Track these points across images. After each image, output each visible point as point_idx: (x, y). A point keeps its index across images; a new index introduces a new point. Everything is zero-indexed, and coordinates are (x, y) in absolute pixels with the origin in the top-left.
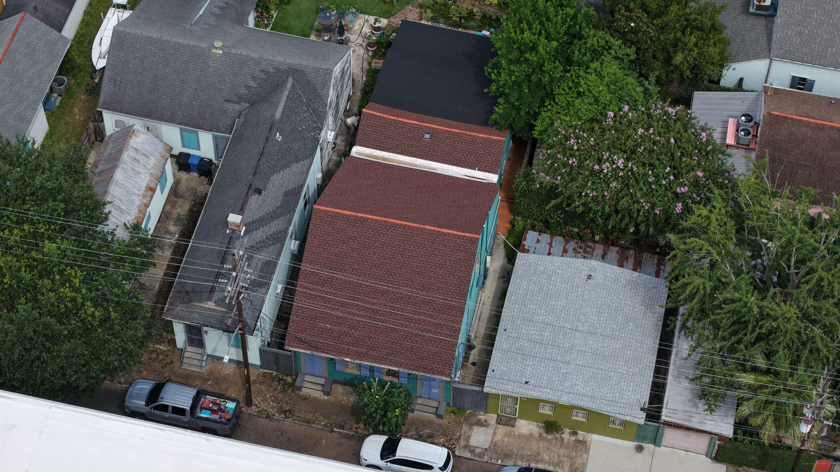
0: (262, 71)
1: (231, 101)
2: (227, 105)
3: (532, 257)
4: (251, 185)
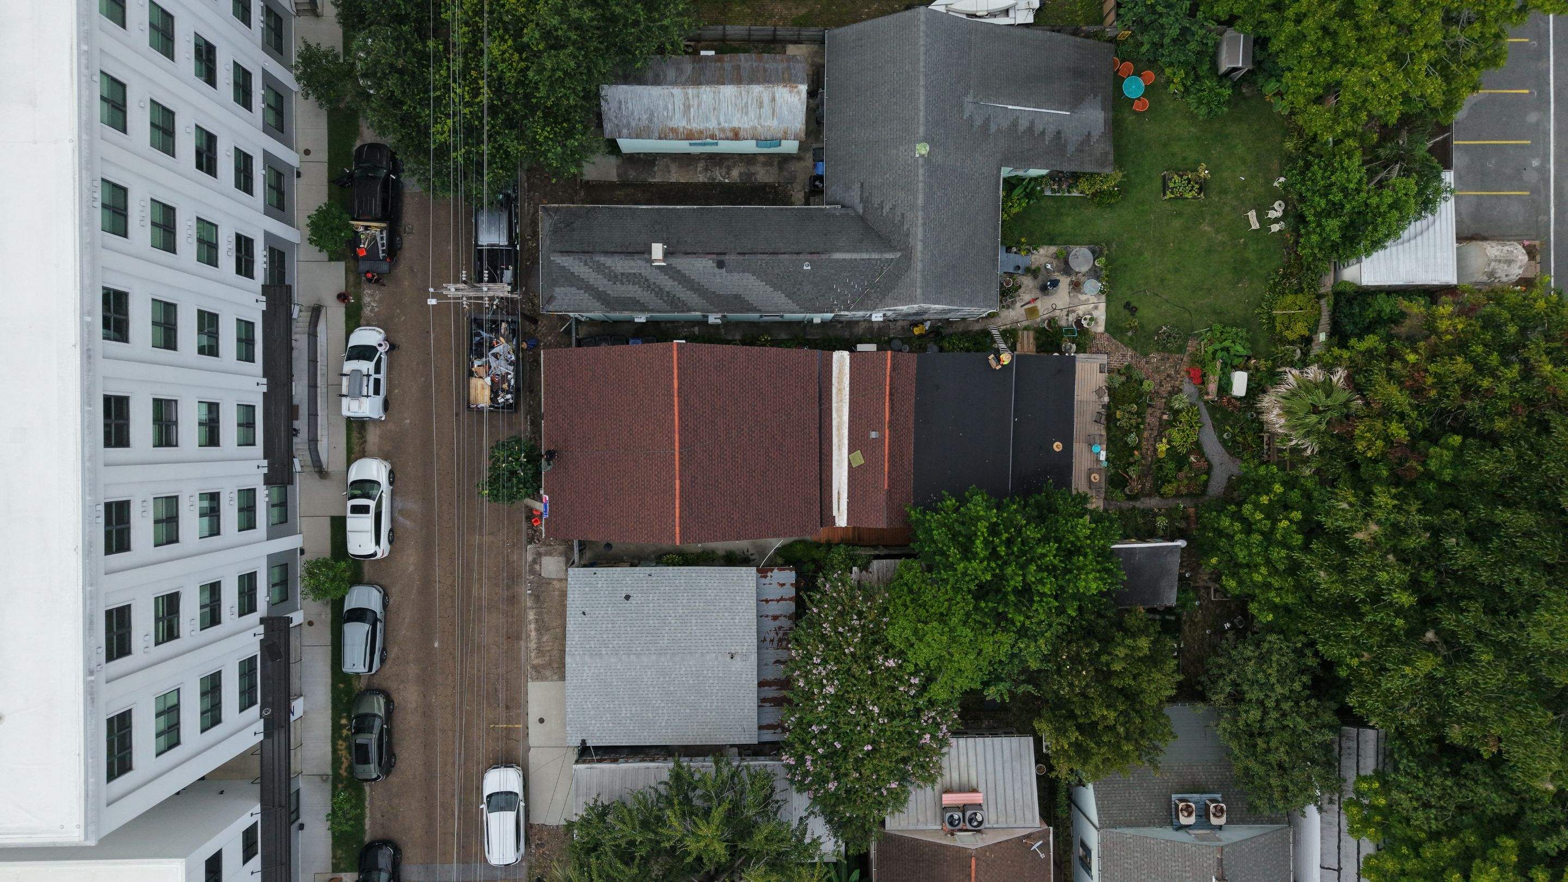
0: (903, 215)
1: (862, 192)
2: (857, 185)
3: (753, 584)
4: (725, 254)
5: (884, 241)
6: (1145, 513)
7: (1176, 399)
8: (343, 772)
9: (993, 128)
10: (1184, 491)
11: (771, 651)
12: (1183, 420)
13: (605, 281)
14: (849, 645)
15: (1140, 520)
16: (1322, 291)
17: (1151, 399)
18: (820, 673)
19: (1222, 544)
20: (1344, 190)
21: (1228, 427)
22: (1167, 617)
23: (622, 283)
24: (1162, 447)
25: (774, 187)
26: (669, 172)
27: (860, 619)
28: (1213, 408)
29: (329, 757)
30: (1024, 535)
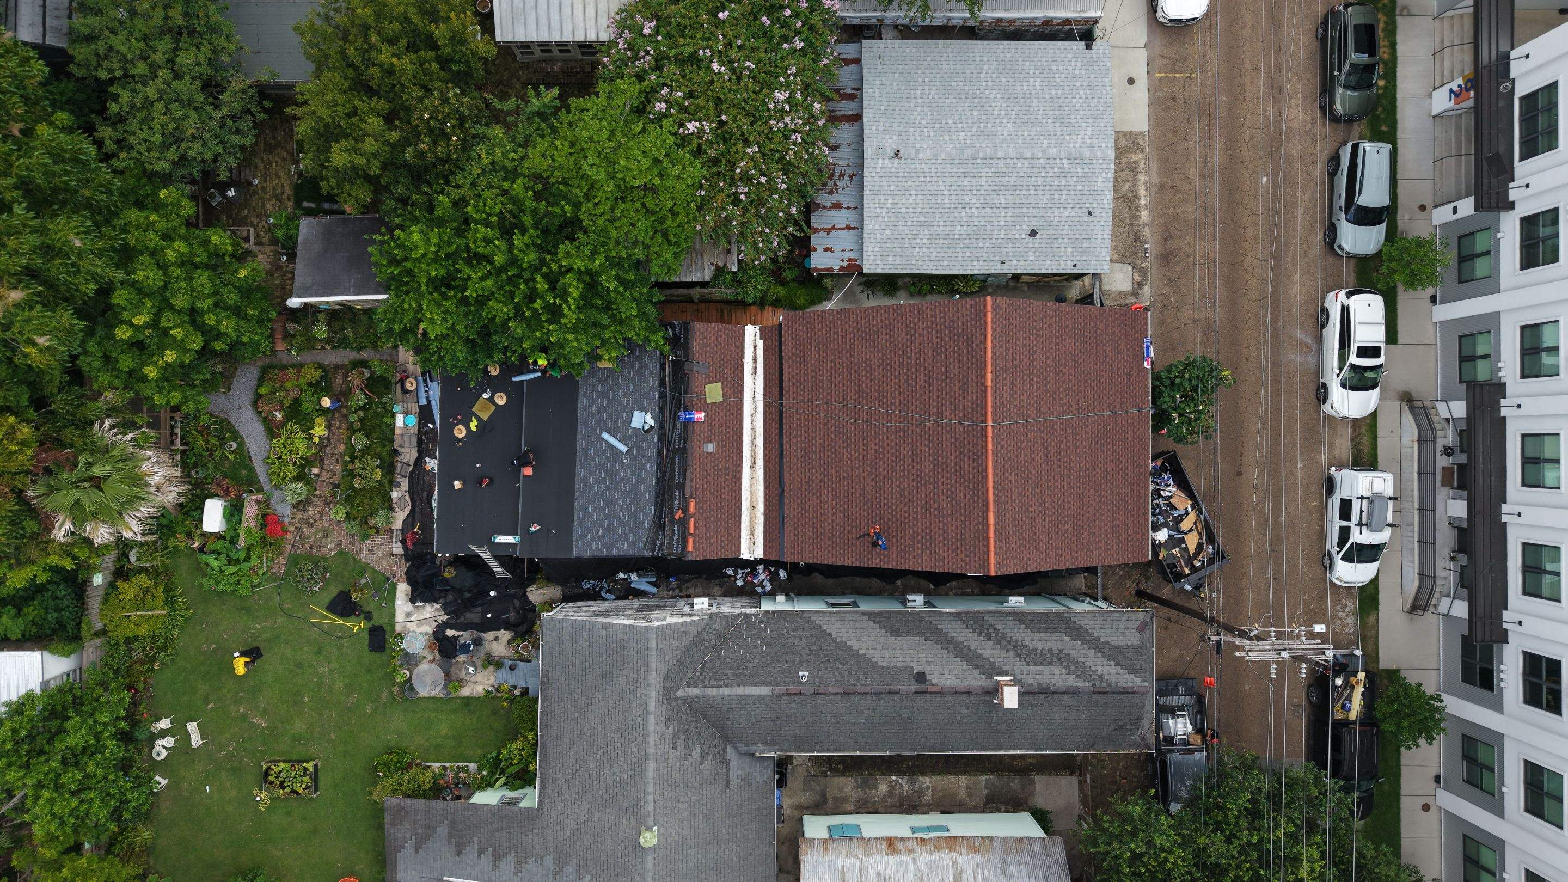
0: (674, 748)
1: (727, 776)
2: (734, 782)
3: (868, 249)
4: (916, 693)
5: (697, 709)
6: (344, 343)
7: (300, 494)
8: (1382, 18)
9: (549, 861)
10: (291, 373)
11: (843, 162)
12: (292, 467)
13: (1073, 653)
14: (752, 158)
15: (349, 333)
16: (98, 641)
17: (334, 494)
18: (792, 119)
19: (233, 296)
20: (58, 787)
21: (231, 457)
22: (313, 205)
23: (1050, 651)
24: (319, 431)
25: (830, 770)
26: (968, 788)
27: (737, 194)
28: (251, 483)
29: (1399, 38)
30: (511, 306)
